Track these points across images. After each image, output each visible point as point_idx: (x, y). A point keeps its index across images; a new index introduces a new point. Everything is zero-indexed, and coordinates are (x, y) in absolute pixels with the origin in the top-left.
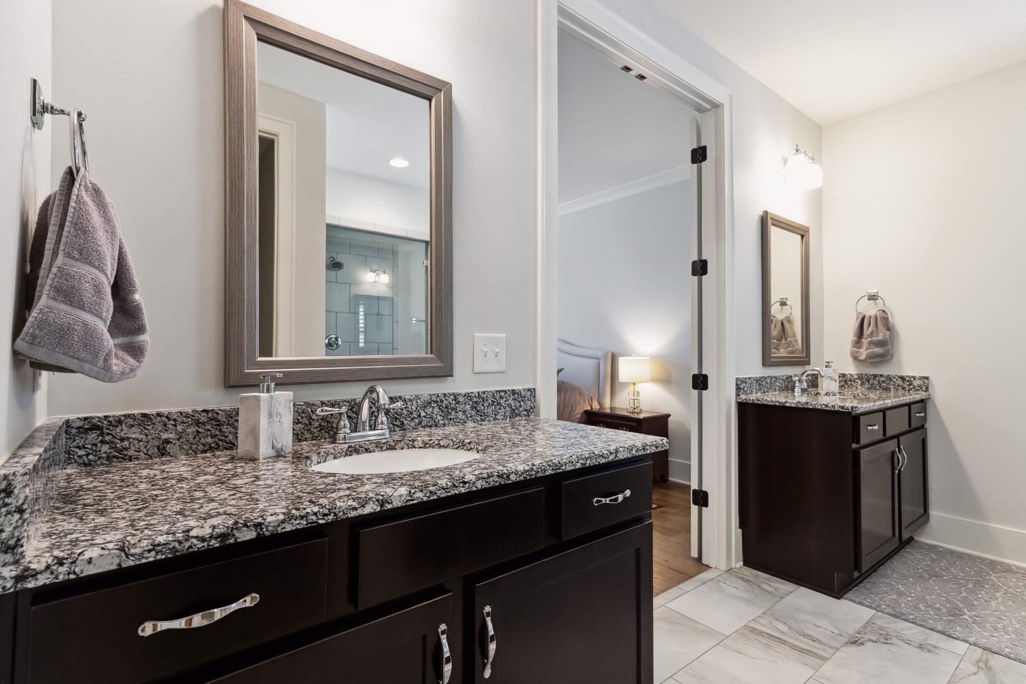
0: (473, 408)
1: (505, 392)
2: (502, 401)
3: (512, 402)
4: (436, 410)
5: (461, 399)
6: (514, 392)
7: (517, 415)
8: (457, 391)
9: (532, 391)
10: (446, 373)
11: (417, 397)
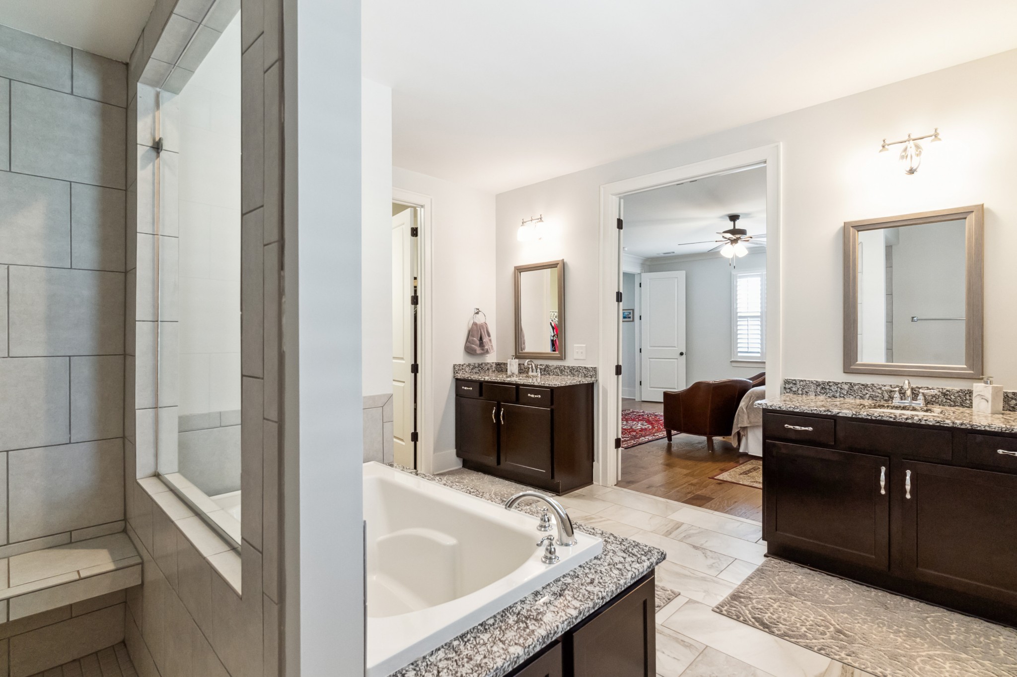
0: (570, 371)
1: (582, 367)
2: (581, 371)
3: (585, 372)
4: (558, 370)
5: (566, 368)
6: (585, 368)
7: (587, 377)
8: (564, 365)
9: (595, 369)
10: (562, 357)
11: (553, 366)
